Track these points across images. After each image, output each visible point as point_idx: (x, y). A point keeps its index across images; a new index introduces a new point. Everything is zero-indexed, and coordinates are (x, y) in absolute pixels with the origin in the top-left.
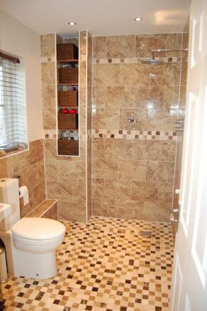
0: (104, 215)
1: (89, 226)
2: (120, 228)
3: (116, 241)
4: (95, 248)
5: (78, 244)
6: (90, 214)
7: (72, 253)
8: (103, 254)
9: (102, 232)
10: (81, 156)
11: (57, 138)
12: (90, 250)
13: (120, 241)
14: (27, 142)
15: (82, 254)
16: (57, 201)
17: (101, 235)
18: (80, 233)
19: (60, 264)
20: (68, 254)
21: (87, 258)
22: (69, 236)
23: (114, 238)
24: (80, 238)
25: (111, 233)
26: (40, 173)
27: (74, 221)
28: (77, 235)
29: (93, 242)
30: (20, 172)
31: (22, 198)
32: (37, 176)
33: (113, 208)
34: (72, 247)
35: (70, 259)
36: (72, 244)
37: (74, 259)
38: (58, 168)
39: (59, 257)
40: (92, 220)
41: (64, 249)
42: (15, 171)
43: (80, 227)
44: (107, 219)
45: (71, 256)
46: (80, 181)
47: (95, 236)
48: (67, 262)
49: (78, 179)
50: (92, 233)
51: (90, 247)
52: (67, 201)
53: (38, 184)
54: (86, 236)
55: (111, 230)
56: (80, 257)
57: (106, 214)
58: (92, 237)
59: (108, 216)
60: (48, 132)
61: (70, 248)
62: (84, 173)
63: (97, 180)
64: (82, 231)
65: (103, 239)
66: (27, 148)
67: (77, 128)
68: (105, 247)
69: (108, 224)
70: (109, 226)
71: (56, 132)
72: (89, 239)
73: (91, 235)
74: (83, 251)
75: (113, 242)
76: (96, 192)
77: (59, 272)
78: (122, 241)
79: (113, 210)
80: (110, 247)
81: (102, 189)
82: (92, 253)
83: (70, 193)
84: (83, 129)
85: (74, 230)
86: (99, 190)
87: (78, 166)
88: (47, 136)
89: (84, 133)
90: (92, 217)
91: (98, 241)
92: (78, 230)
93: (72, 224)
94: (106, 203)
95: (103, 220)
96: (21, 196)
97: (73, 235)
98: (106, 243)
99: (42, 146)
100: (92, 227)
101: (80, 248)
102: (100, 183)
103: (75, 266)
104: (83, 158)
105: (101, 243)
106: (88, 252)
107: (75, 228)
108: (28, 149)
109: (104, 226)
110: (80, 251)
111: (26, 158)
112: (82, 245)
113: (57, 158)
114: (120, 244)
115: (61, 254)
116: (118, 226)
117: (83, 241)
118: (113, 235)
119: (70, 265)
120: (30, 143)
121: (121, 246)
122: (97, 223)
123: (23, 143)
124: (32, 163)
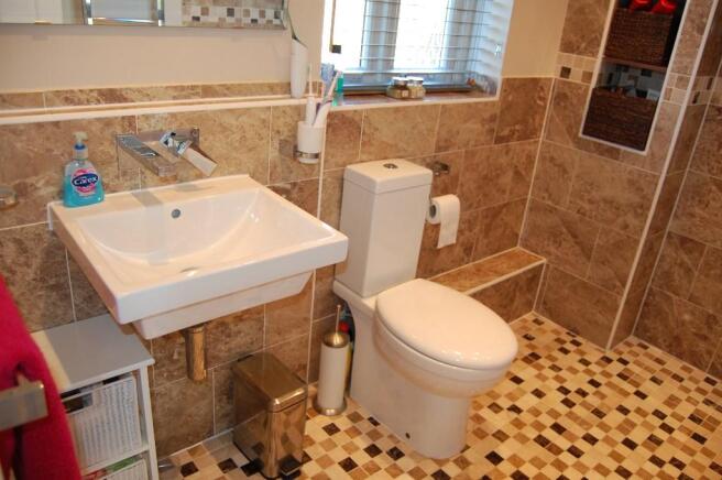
0: (670, 349)
1: (609, 361)
2: (703, 408)
3: (672, 441)
4: (596, 432)
5: (554, 399)
6: (626, 328)
7: (526, 417)
8: (612, 465)
9: (642, 396)
10: (652, 154)
11: (593, 84)
12: (580, 432)
13: (685, 449)
14: (498, 77)
15: (550, 434)
16: (544, 261)
17: (632, 402)
18: (573, 370)
19: (481, 434)
20: (514, 415)
21: (558, 451)
22: (540, 368)
23: (670, 430)
24: (567, 385)
25: (666, 410)
26: (517, 173)
27: (573, 331)
28: (564, 374)
29: (599, 413)
30: (453, 156)
31: (437, 226)
32: (507, 179)
33: (705, 338)
34: (534, 400)
35: (511, 431)
36: (538, 394)
37: (523, 439)
38: (573, 174)
39: (486, 413)
40: (625, 349)
41: (510, 396)
42: (439, 149)
43: (582, 353)
44: (674, 365)
45: (518, 424)
46: (626, 227)
47: (613, 399)
48: (501, 436)
49: (620, 220)
50: (609, 385)
51: (583, 423)
52: (569, 270)
53: (501, 203)
54: (589, 389)
55: (672, 401)
56: (542, 441)
57: (675, 347)
58: (603, 396)
59: (680, 356)
60: (572, 60)
61: (527, 401)
62: (645, 208)
63: (684, 241)
64: (581, 367)
65: (632, 417)
66: (493, 93)
67: (665, 63)
68: (630, 444)
69: (668, 380)
70: (671, 387)
71: (596, 64)
72: (592, 400)
73: (603, 389)
74: (558, 428)
75: (659, 442)
76: (667, 275)
77: (468, 454)
78: (692, 453)
79: (702, 346)
80: (643, 453)
81: (688, 271)
82: (582, 445)
83: (586, 252)
84: (683, 70)
85: (560, 355)
86: (677, 273)
87: (631, 182)
88: (566, 72)
89: (682, 82)
90: (632, 339)
91: (614, 418)
92: (572, 359)
93: (564, 337)
94: (687, 317)
95: (659, 361)
96: (433, 221)
97: (554, 368)
98: (638, 435)
99: (543, 99)
100: (616, 368)
101: (553, 413)
102: (689, 252)
103: (515, 460)
104: (655, 161)
105: (620, 428)
106: (572, 437)
107: (565, 352)
108: (496, 98)
109: (654, 380)
110: (549, 421)
111: (483, 121)
112: (563, 409)
113: (579, 143)
114: (682, 457)
115: (495, 408)
116: (700, 398)
117: (573, 397)
118: (669, 421)
119: (504, 450)
120: (508, 82)
121: (680, 465)
122: (638, 364)
123: (486, 78)
124: (499, 140)
